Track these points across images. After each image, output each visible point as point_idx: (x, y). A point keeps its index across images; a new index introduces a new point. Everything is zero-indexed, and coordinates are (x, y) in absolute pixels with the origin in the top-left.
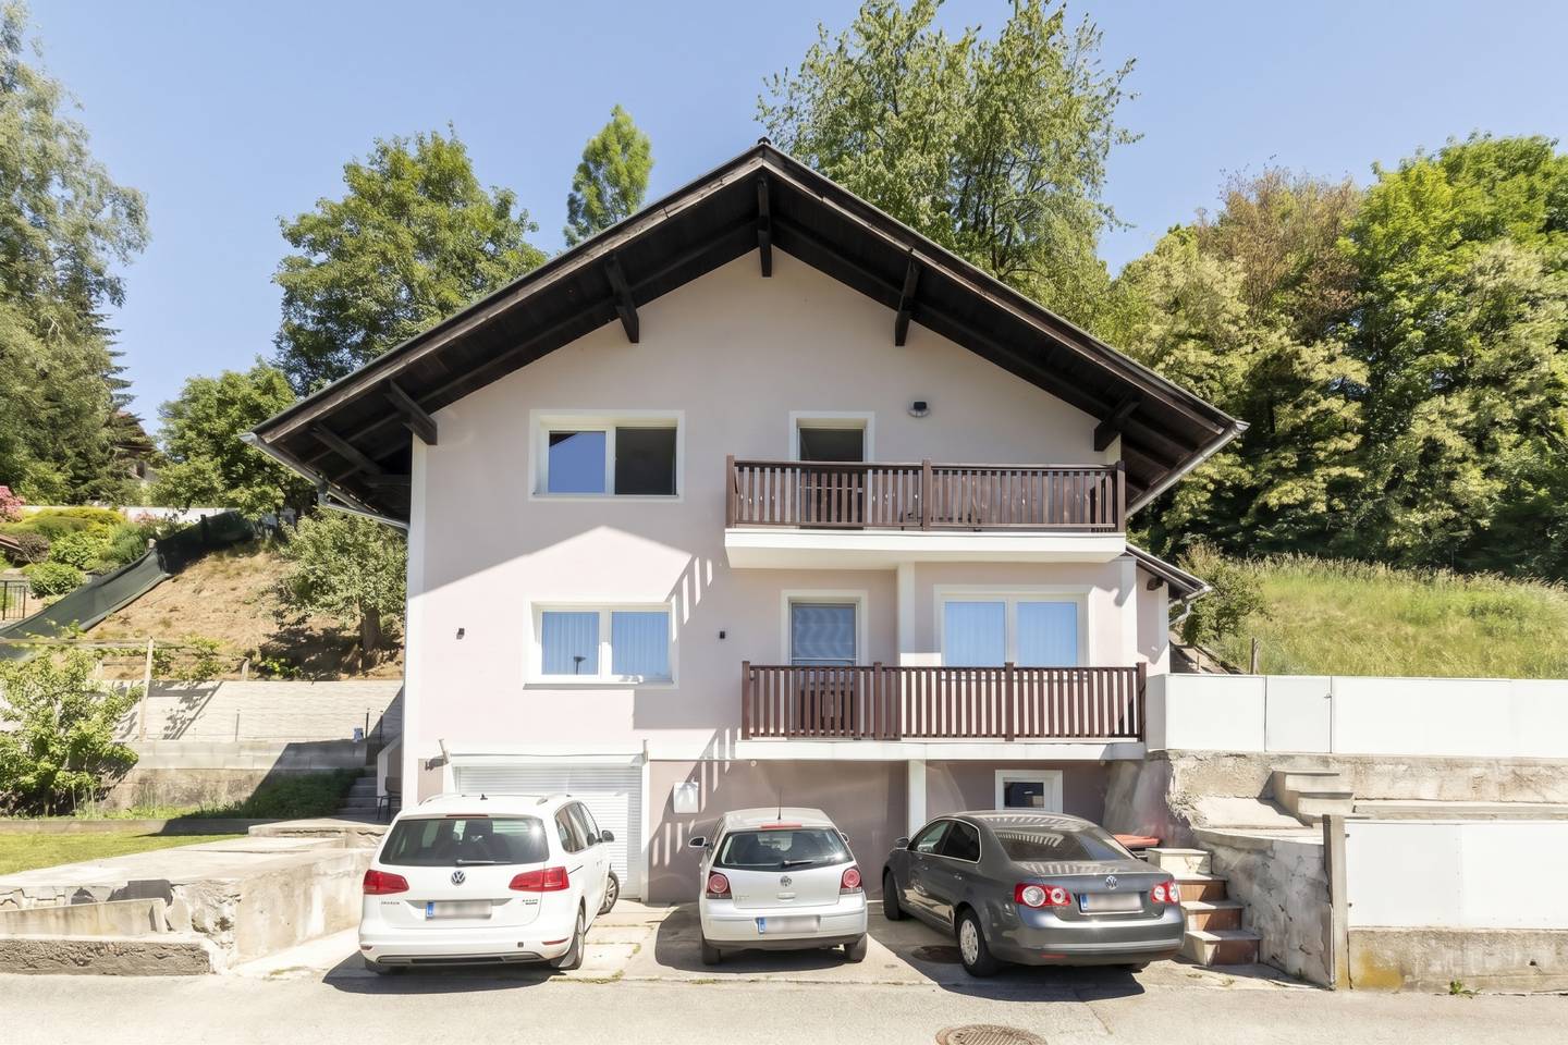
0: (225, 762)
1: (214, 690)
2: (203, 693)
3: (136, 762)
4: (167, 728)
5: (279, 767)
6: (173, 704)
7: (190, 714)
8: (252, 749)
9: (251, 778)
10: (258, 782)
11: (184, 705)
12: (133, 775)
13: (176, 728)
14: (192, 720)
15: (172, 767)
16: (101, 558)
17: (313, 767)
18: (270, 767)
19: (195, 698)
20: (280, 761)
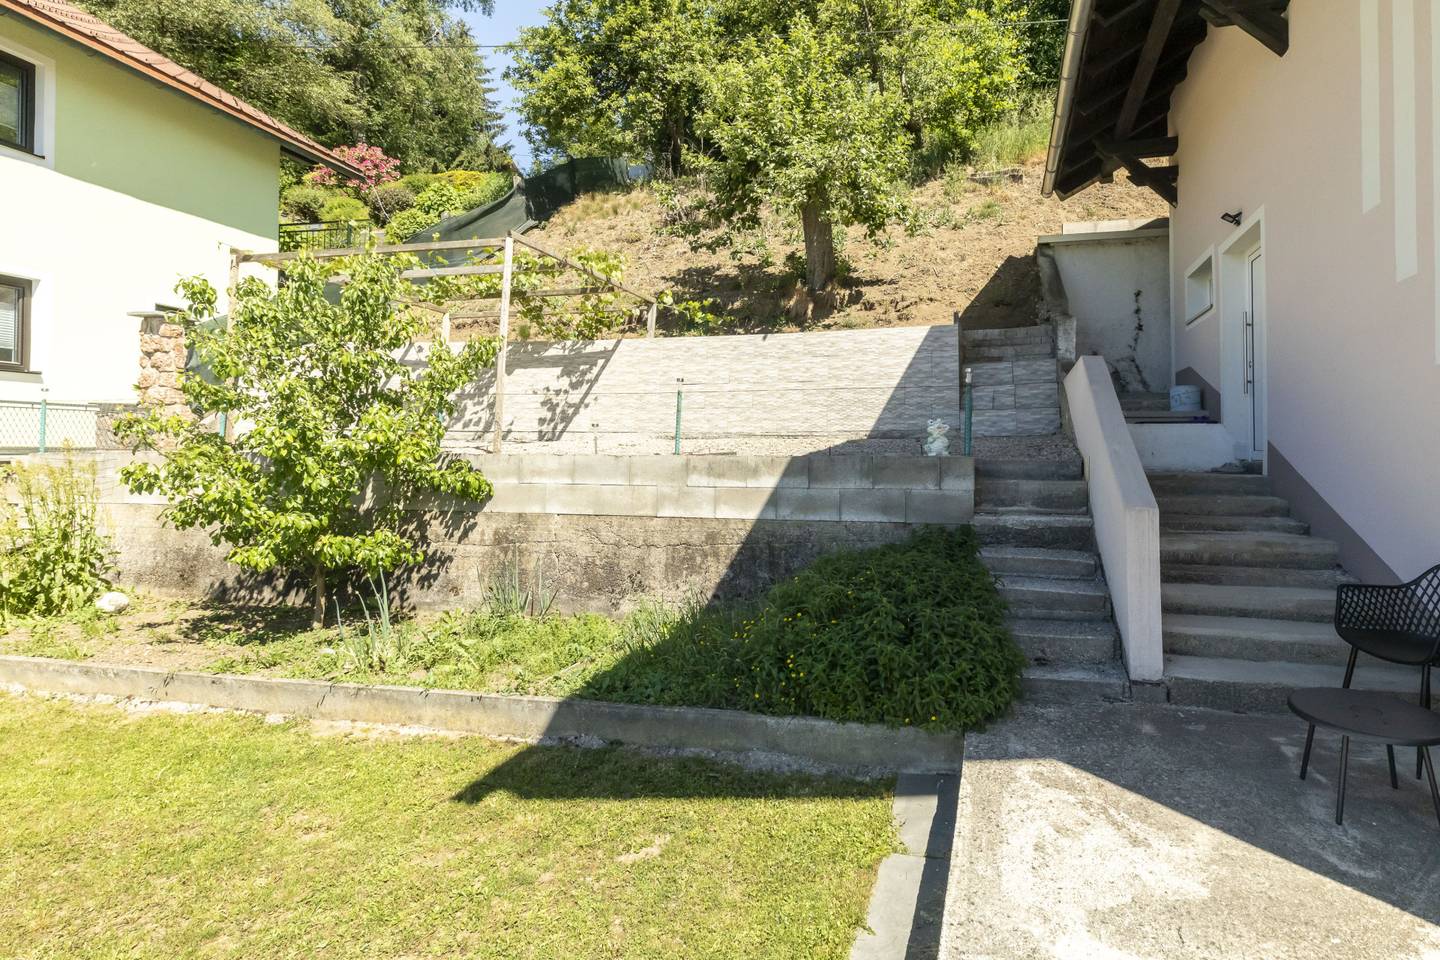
0: (660, 500)
1: (607, 355)
2: (591, 359)
3: (489, 497)
4: (542, 421)
5: (771, 515)
6: (549, 377)
7: (575, 397)
8: (711, 471)
9: (712, 538)
10: (731, 547)
11: (565, 383)
12: (485, 526)
13: (557, 421)
14: (577, 407)
15: (554, 508)
16: (465, 209)
17: (848, 517)
18: (752, 514)
19: (582, 367)
20: (774, 500)
